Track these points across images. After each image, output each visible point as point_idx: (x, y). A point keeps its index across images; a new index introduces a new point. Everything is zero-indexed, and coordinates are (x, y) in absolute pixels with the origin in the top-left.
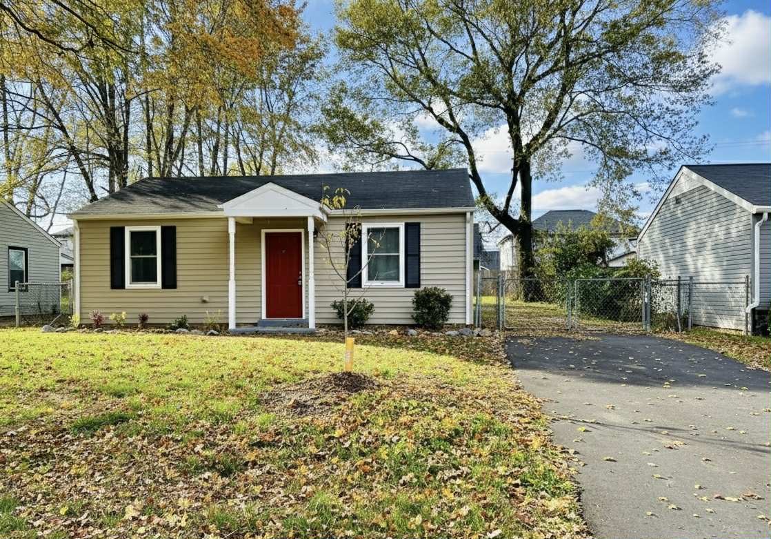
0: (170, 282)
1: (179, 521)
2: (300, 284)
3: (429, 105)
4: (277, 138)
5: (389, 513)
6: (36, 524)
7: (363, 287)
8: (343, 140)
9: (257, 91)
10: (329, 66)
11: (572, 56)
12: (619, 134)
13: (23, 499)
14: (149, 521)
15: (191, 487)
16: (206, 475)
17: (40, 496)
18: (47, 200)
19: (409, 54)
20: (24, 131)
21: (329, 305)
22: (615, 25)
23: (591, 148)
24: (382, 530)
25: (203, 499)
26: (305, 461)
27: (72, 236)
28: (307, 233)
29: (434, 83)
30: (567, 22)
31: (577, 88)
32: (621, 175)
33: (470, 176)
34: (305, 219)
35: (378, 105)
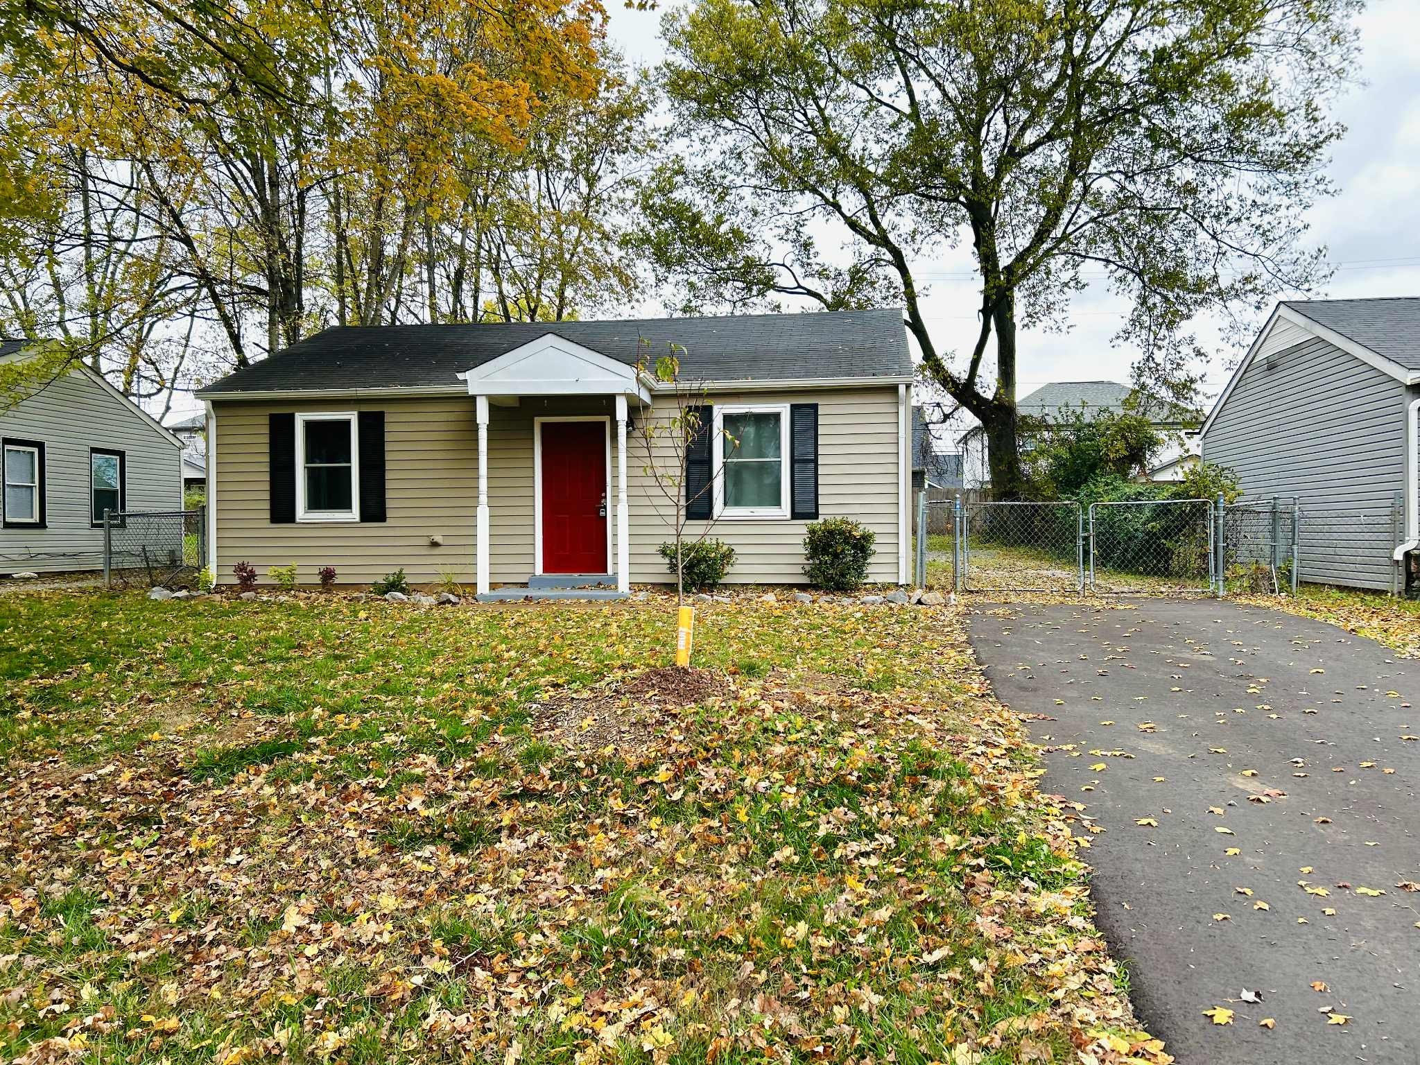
0: (374, 511)
1: (381, 933)
2: (602, 514)
3: (834, 197)
4: (567, 256)
5: (747, 917)
6: (127, 939)
7: (715, 517)
8: (681, 260)
9: (532, 174)
10: (655, 130)
11: (1085, 110)
12: (1170, 247)
13: (104, 896)
14: (326, 933)
15: (400, 872)
16: (427, 851)
17: (134, 890)
18: (160, 366)
19: (797, 108)
20: (121, 246)
21: (653, 550)
22: (1161, 55)
23: (1121, 272)
24: (736, 949)
25: (421, 894)
26: (603, 825)
27: (203, 429)
28: (614, 424)
29: (842, 158)
30: (1077, 52)
31: (1095, 166)
32: (1171, 319)
33: (906, 323)
34: (611, 399)
35: (742, 199)
